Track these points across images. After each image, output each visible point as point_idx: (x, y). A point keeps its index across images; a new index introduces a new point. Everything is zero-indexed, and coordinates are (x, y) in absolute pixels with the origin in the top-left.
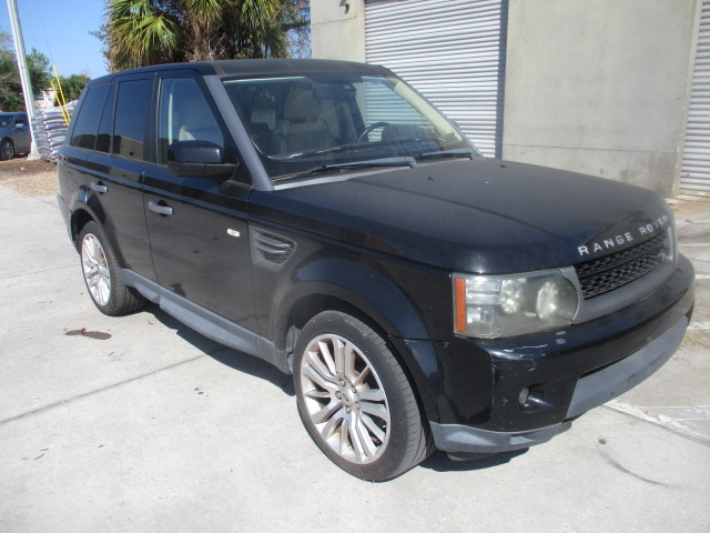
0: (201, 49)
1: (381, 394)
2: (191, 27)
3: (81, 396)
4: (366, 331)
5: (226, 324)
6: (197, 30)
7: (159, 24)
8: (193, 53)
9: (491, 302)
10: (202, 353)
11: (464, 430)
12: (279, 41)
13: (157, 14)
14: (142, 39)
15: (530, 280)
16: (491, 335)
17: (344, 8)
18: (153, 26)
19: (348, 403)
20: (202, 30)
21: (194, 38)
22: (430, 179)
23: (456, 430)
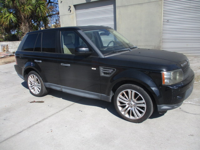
0: (24, 23)
1: (144, 101)
2: (21, 16)
3: (49, 116)
4: (138, 87)
5: (88, 92)
6: (23, 17)
7: (12, 16)
8: (22, 24)
9: (169, 77)
10: (74, 103)
11: (165, 106)
12: (47, 20)
13: (10, 13)
14: (7, 20)
15: (174, 72)
16: (170, 84)
17: (70, 11)
18: (10, 16)
19: (132, 105)
20: (24, 17)
21: (22, 19)
22: (139, 53)
23: (163, 106)
